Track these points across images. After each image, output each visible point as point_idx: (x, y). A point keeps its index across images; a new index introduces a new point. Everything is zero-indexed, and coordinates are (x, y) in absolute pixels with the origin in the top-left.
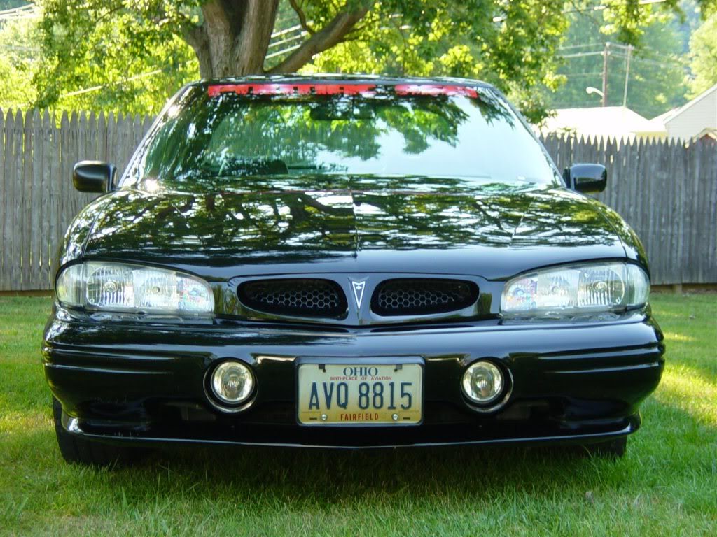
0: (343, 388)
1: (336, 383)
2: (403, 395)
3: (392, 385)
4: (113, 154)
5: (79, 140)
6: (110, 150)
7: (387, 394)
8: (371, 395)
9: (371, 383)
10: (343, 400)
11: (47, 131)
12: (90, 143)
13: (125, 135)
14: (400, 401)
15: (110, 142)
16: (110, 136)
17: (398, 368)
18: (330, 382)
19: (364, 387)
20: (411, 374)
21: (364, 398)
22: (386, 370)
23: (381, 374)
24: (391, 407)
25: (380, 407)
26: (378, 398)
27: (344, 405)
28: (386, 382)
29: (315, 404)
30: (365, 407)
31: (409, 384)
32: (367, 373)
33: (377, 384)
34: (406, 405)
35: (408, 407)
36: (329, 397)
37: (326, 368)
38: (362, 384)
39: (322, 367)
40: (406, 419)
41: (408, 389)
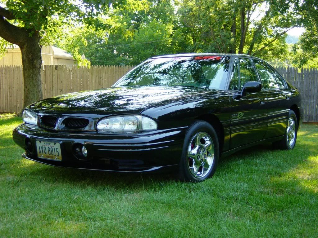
0: (45, 148)
1: (44, 146)
2: (57, 152)
3: (54, 148)
7: (54, 151)
8: (51, 151)
9: (50, 147)
10: (45, 152)
14: (57, 154)
17: (55, 144)
18: (42, 146)
19: (49, 149)
20: (58, 146)
21: (49, 152)
22: (53, 144)
23: (52, 145)
24: (55, 155)
25: (53, 155)
26: (52, 152)
27: (46, 153)
28: (53, 148)
29: (40, 152)
30: (50, 154)
31: (58, 149)
32: (49, 144)
33: (51, 148)
34: (58, 155)
35: (58, 156)
36: (42, 151)
37: (41, 142)
38: (48, 148)
39: (40, 142)
40: (59, 159)
41: (58, 150)
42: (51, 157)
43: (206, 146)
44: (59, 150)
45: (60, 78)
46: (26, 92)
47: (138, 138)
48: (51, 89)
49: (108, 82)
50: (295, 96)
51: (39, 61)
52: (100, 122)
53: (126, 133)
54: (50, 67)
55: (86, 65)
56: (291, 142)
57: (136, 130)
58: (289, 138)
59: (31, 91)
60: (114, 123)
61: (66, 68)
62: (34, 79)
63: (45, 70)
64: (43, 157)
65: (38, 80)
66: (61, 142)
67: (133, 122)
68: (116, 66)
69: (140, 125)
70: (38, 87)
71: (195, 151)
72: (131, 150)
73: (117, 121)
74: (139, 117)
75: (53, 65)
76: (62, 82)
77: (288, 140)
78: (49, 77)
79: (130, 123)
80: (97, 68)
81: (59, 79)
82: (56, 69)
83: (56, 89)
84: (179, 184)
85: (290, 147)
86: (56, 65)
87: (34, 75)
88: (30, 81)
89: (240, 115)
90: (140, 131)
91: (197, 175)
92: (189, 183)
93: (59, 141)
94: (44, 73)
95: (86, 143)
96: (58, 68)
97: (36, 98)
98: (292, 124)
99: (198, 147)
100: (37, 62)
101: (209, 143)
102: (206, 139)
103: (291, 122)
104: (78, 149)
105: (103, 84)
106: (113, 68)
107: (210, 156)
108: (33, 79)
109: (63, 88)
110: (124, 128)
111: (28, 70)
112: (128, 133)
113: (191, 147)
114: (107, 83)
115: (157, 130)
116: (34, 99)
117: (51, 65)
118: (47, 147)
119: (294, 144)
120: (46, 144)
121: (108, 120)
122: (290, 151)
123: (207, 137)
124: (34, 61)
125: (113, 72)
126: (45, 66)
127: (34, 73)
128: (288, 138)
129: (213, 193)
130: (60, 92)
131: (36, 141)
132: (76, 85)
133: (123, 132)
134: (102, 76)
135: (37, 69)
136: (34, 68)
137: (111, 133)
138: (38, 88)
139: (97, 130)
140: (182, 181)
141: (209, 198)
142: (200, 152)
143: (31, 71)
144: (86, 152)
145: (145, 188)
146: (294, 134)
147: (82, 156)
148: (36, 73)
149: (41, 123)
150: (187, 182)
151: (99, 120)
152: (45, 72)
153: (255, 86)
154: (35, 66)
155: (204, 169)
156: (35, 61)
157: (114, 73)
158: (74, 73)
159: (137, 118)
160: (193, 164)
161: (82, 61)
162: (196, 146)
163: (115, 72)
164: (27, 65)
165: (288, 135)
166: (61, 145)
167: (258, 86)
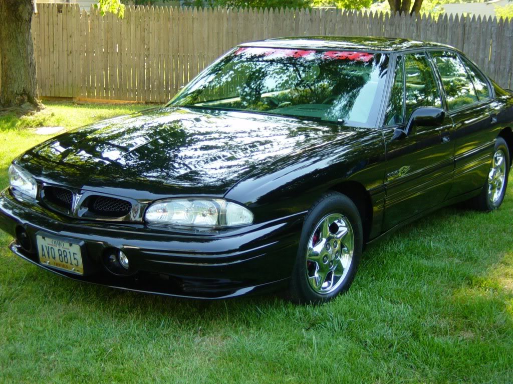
0: (52, 250)
1: (50, 246)
2: (75, 259)
3: (69, 252)
4: (468, 39)
5: (448, 30)
6: (466, 36)
7: (68, 256)
8: (63, 256)
11: (429, 25)
12: (455, 32)
13: (476, 28)
14: (74, 262)
15: (467, 32)
16: (467, 28)
17: (71, 245)
18: (47, 246)
19: (60, 252)
20: (76, 249)
21: (61, 257)
22: (67, 245)
23: (65, 246)
24: (71, 264)
25: (67, 263)
26: (66, 258)
27: (54, 258)
28: (67, 251)
29: (44, 255)
30: (62, 261)
31: (76, 254)
32: (60, 244)
33: (64, 251)
34: (76, 264)
35: (78, 265)
36: (48, 253)
37: (46, 238)
38: (59, 250)
39: (44, 238)
40: (78, 271)
41: (76, 256)
42: (64, 266)
43: (338, 236)
44: (79, 257)
45: (67, 29)
46: (4, 66)
47: (219, 240)
48: (51, 50)
49: (159, 39)
50: (508, 106)
51: (29, 7)
52: (151, 208)
53: (198, 231)
54: (48, 7)
55: (116, 12)
56: (496, 196)
57: (216, 225)
58: (493, 188)
59: (13, 63)
60: (175, 211)
61: (79, 11)
62: (20, 40)
63: (39, 13)
64: (49, 263)
65: (27, 42)
66: (82, 243)
67: (210, 211)
68: (174, 8)
69: (222, 217)
70: (27, 56)
71: (319, 248)
72: (206, 265)
73: (181, 207)
74: (221, 203)
75: (53, 4)
76: (70, 37)
77: (490, 192)
78: (46, 26)
79: (205, 212)
80: (139, 11)
81: (65, 31)
82: (59, 11)
83: (61, 49)
84: (290, 310)
85: (494, 204)
86: (59, 4)
87: (19, 33)
88: (12, 44)
89: (402, 170)
90: (222, 228)
91: (321, 289)
92: (308, 306)
93: (77, 240)
94: (36, 19)
95: (125, 247)
96: (63, 10)
97: (23, 77)
98: (499, 163)
99: (324, 240)
100: (23, 9)
101: (345, 229)
102: (339, 224)
103: (498, 158)
104: (112, 257)
105: (149, 42)
106: (169, 12)
107: (345, 253)
108: (17, 42)
109: (74, 49)
110: (193, 221)
111: (6, 24)
112: (201, 230)
113: (313, 241)
114: (156, 39)
115: (253, 225)
116: (19, 80)
117: (49, 4)
118: (56, 249)
119: (500, 199)
120: (55, 243)
121: (165, 204)
122: (494, 214)
123: (342, 221)
124: (18, 8)
125: (169, 19)
126: (38, 5)
127: (19, 30)
128: (491, 189)
129: (350, 332)
130: (68, 55)
131: (36, 235)
132: (99, 43)
133: (192, 227)
134: (146, 26)
135: (24, 22)
136: (18, 20)
137: (170, 230)
138: (27, 58)
139: (145, 222)
140: (295, 303)
141: (341, 345)
142: (329, 249)
143: (13, 26)
144: (127, 261)
145: (230, 320)
146: (502, 180)
147: (119, 268)
148: (22, 29)
149: (43, 198)
150: (304, 306)
151: (150, 205)
152: (39, 17)
153: (434, 115)
154: (20, 16)
155: (334, 277)
156: (21, 8)
157: (171, 22)
158: (93, 21)
159: (217, 205)
160: (316, 271)
161: (109, 3)
162: (322, 240)
163: (173, 19)
164: (5, 14)
165: (491, 184)
166: (82, 248)
167: (439, 114)
